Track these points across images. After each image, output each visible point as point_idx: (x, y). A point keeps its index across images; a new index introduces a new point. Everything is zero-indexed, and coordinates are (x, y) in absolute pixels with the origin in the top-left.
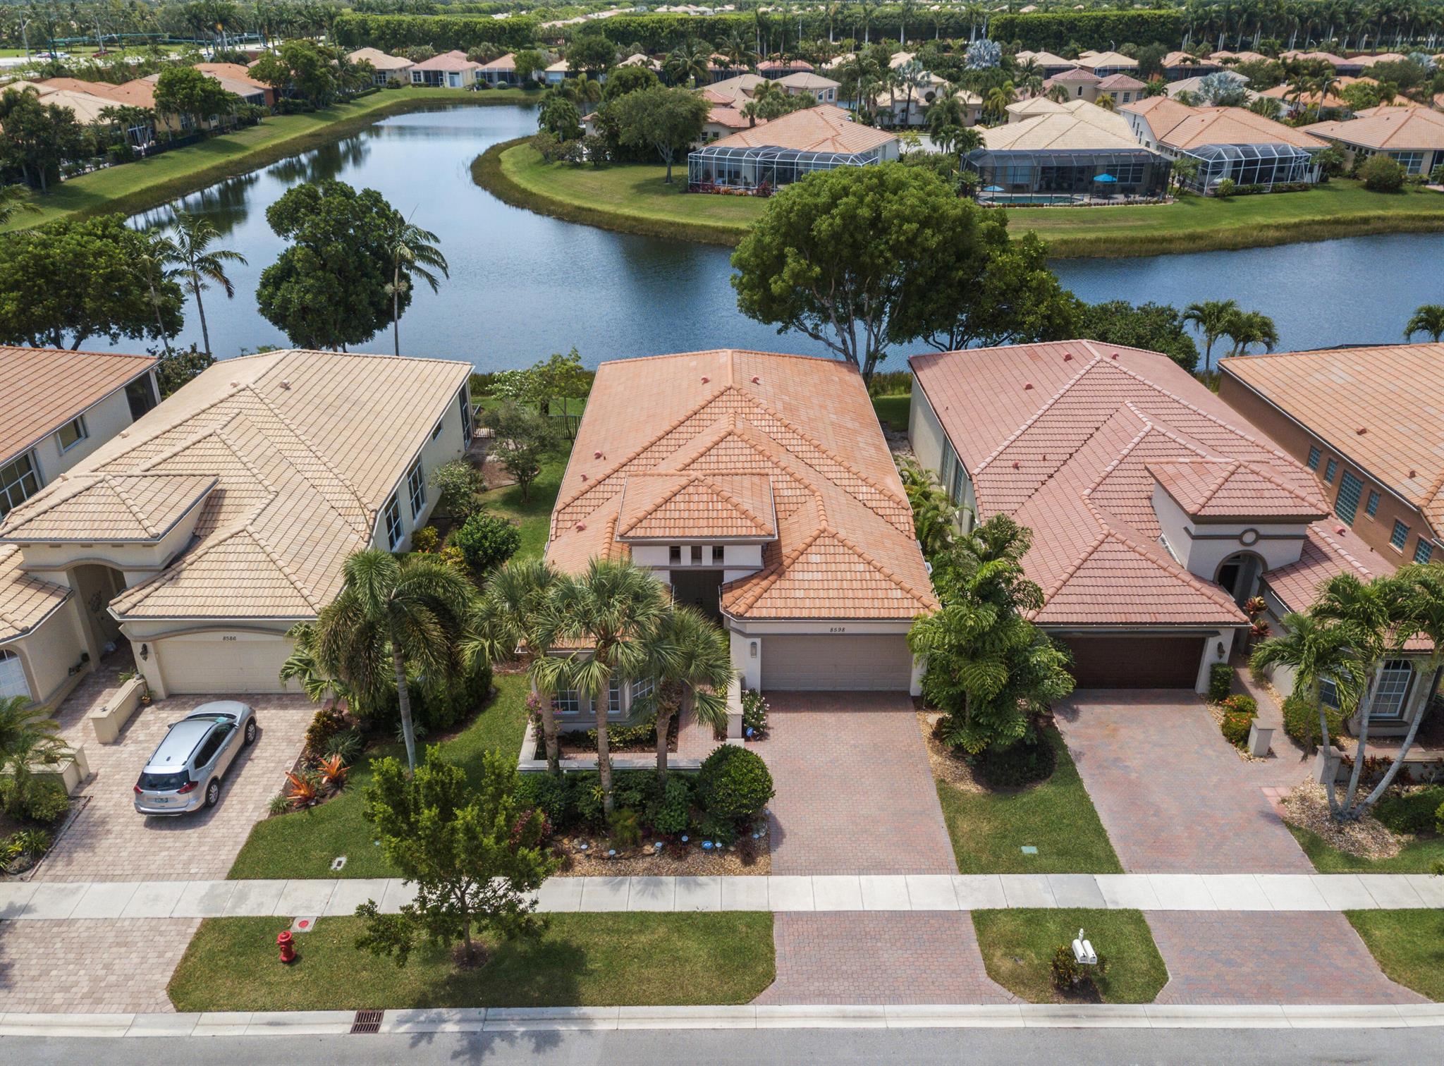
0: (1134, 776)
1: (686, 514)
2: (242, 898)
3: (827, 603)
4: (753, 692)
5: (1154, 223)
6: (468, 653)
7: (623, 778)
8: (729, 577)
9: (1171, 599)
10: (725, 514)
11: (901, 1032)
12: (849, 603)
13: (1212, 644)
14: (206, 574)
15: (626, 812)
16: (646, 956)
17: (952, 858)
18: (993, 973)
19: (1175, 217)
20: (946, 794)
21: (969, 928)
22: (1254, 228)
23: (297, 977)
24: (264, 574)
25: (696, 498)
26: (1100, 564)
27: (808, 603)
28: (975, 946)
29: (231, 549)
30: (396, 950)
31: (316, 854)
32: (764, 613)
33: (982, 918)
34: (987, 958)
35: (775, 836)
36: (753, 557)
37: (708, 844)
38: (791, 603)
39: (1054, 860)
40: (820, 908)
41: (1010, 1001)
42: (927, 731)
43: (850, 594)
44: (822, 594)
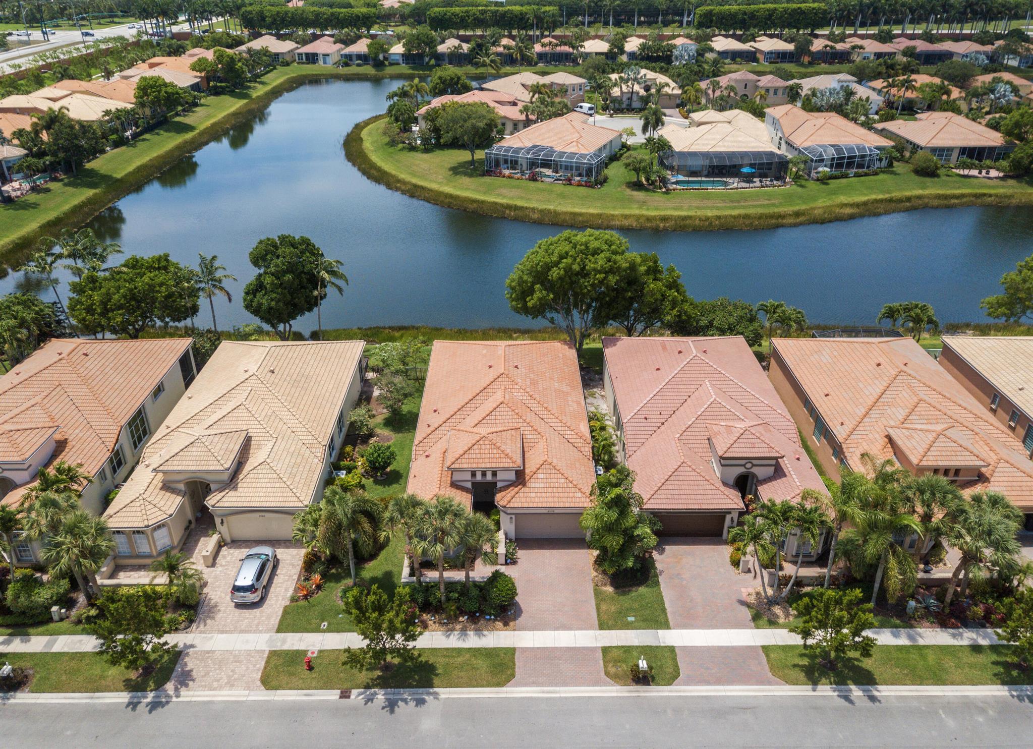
0: (684, 582)
1: (479, 456)
2: (284, 641)
3: (546, 500)
4: (511, 540)
5: (776, 202)
6: (382, 537)
7: (451, 586)
8: (499, 485)
9: (709, 497)
10: (497, 456)
11: (566, 698)
12: (556, 499)
13: (728, 518)
14: (249, 485)
15: (451, 603)
16: (461, 667)
17: (596, 623)
18: (607, 674)
19: (789, 198)
20: (597, 593)
21: (600, 655)
22: (838, 206)
23: (314, 676)
24: (277, 485)
25: (483, 447)
26: (677, 478)
27: (536, 500)
28: (601, 662)
29: (260, 471)
30: (359, 666)
31: (314, 621)
32: (516, 506)
33: (606, 650)
34: (605, 667)
35: (518, 612)
36: (512, 476)
37: (488, 617)
38: (528, 500)
39: (641, 624)
40: (536, 646)
41: (612, 685)
42: (593, 559)
43: (557, 495)
44: (544, 495)
